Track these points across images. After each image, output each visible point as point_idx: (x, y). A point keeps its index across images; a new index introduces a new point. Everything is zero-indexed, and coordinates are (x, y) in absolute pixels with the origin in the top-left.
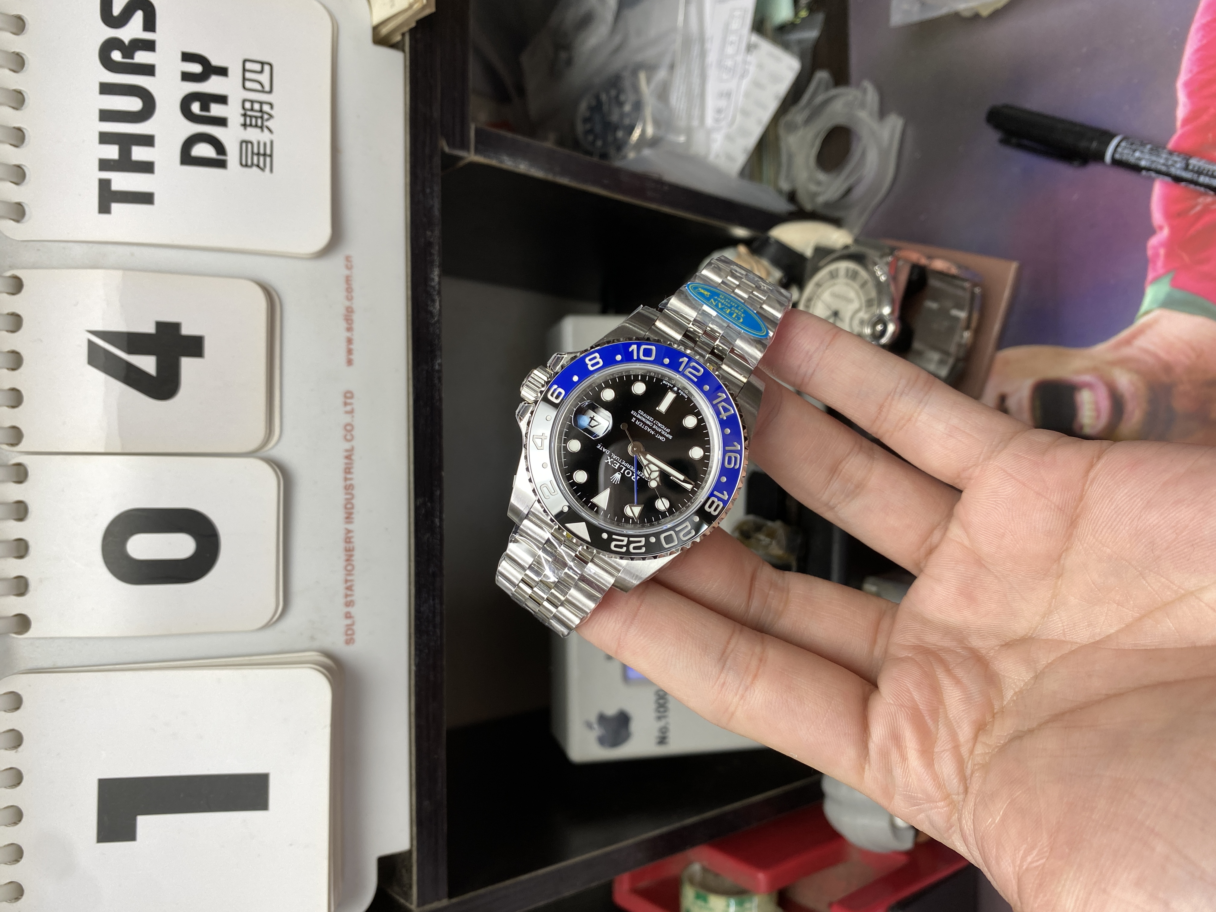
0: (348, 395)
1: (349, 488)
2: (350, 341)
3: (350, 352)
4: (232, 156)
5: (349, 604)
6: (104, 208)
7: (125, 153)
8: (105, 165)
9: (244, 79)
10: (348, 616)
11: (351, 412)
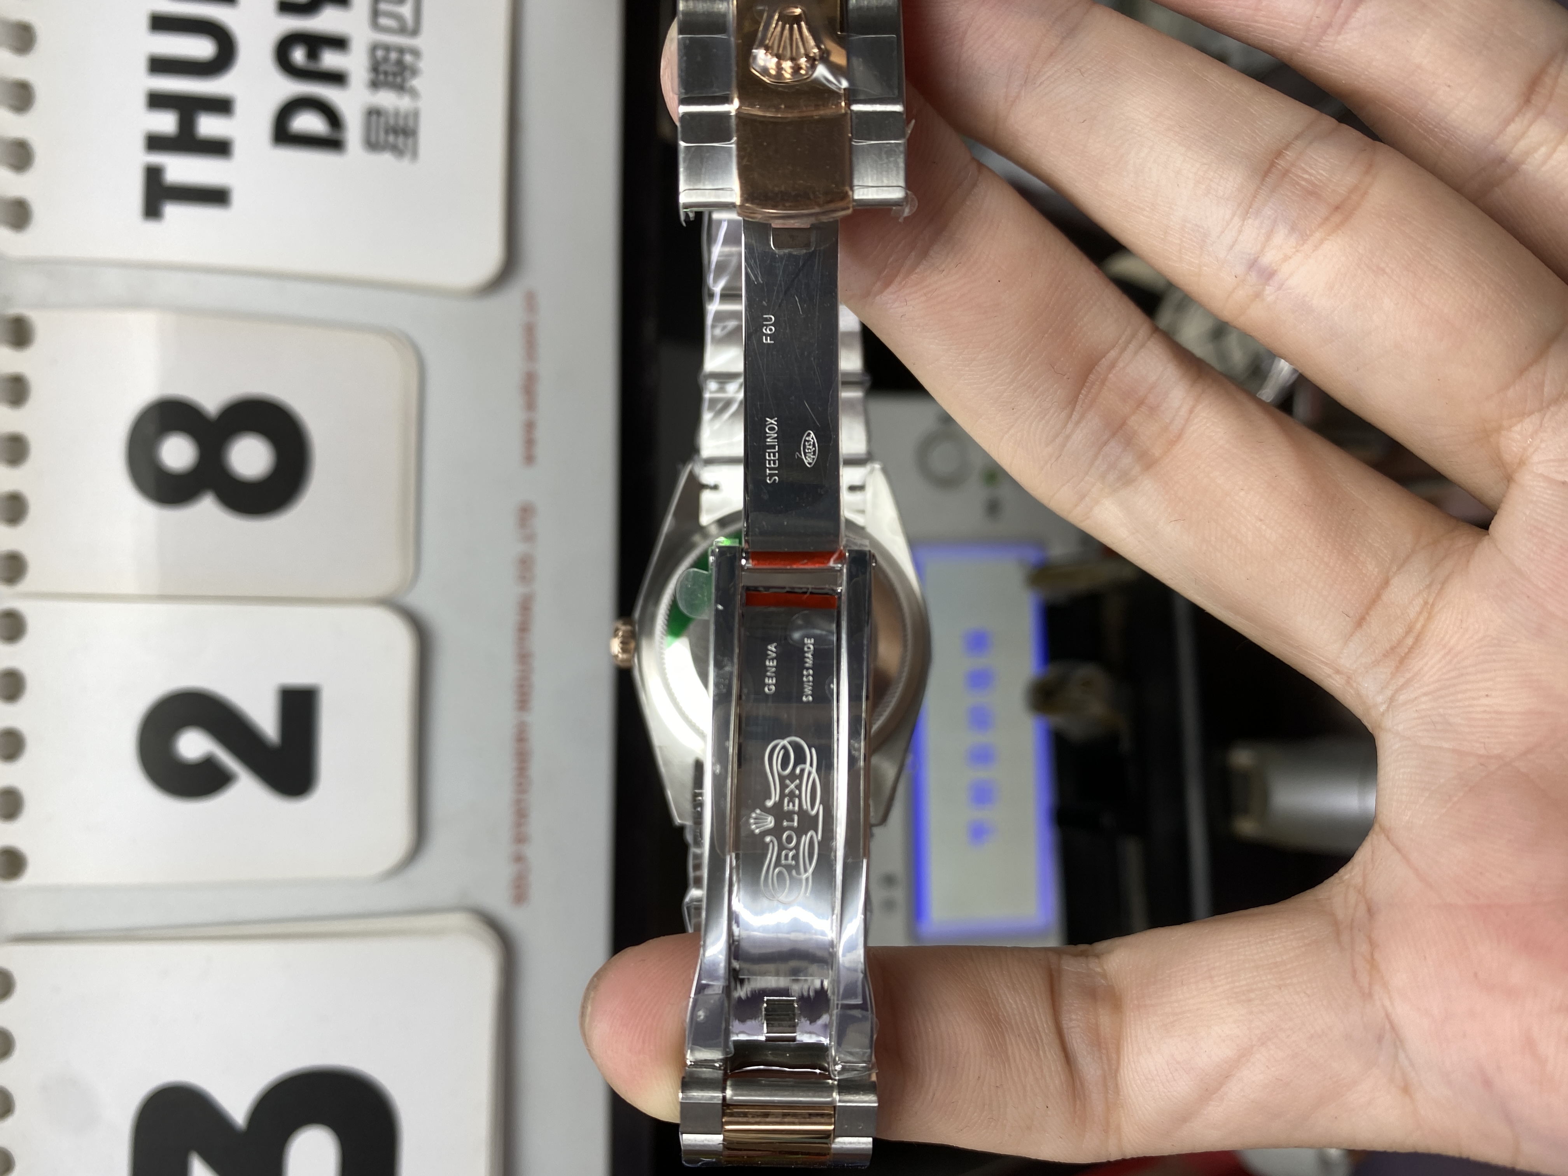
0: (526, 513)
1: (524, 658)
2: (530, 426)
3: (529, 443)
4: (354, 132)
5: (520, 838)
6: (152, 210)
7: (187, 124)
8: (155, 143)
9: (375, 14)
10: (519, 859)
11: (529, 538)
